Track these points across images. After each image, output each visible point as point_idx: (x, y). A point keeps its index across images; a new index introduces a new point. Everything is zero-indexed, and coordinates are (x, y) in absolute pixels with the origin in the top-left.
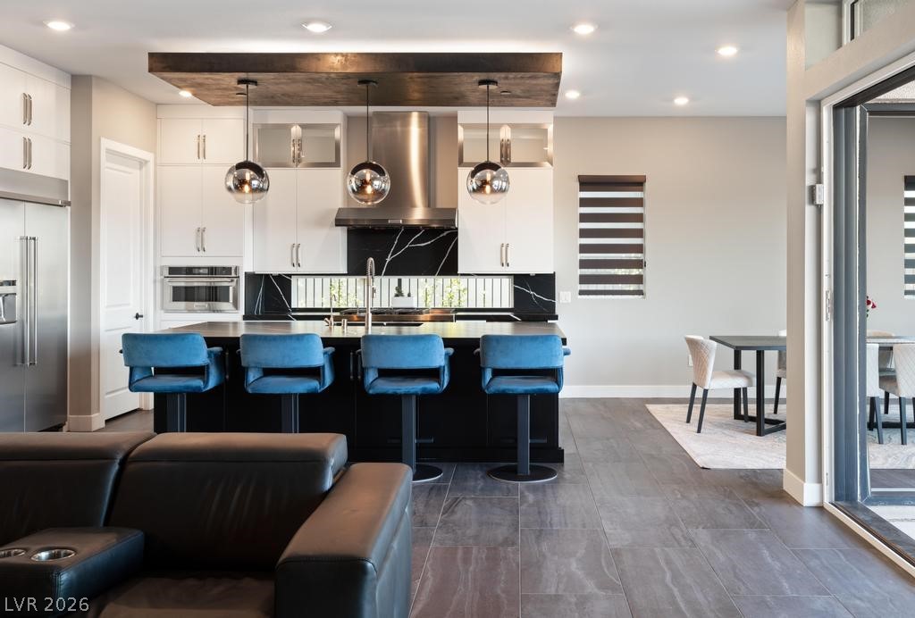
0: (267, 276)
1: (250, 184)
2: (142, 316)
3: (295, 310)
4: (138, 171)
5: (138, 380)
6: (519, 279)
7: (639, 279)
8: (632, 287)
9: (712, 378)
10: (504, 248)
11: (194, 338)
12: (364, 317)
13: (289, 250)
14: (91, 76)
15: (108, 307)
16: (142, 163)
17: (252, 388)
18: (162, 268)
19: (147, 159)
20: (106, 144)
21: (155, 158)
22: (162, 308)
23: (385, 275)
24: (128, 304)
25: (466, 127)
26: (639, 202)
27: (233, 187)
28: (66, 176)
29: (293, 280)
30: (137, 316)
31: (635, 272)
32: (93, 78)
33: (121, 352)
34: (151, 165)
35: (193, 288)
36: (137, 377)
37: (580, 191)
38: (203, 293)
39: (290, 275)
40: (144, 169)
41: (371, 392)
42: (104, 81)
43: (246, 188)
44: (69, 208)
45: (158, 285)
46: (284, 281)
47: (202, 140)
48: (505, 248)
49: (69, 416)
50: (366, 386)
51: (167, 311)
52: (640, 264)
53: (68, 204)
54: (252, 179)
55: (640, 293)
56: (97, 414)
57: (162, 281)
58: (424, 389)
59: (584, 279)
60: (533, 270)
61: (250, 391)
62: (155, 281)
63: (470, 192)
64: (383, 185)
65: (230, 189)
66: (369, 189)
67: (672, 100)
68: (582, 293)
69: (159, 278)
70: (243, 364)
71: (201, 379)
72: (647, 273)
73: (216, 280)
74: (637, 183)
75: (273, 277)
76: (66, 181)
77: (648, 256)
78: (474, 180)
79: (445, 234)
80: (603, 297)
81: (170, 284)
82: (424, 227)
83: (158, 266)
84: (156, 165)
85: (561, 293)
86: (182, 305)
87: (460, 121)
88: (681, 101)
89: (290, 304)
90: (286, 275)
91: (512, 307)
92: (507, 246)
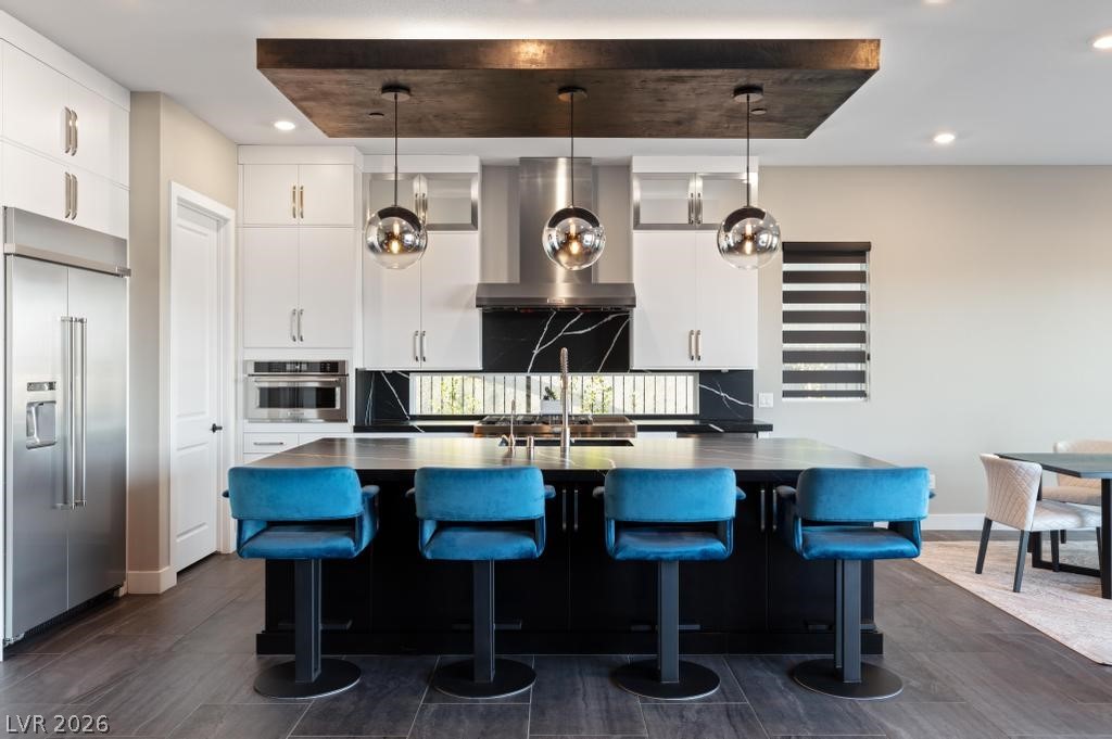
0: (379, 372)
1: (401, 240)
2: (220, 428)
3: (415, 418)
4: (215, 234)
5: (251, 539)
6: (707, 377)
7: (860, 377)
8: (851, 387)
9: (1035, 515)
10: (693, 337)
11: (343, 475)
12: (558, 434)
13: (411, 338)
14: (158, 92)
15: (179, 416)
16: (221, 222)
17: (433, 552)
18: (245, 363)
19: (228, 217)
20: (178, 190)
21: (237, 216)
22: (246, 416)
23: (533, 371)
24: (203, 413)
25: (644, 177)
26: (860, 277)
27: (376, 244)
28: (124, 234)
29: (412, 378)
30: (215, 428)
31: (855, 367)
32: (162, 98)
33: (226, 495)
34: (232, 224)
35: (278, 389)
36: (249, 533)
37: (785, 262)
38: (287, 397)
39: (408, 373)
40: (222, 230)
41: (619, 556)
42: (175, 101)
43: (395, 246)
44: (127, 278)
45: (241, 387)
46: (400, 380)
47: (298, 195)
48: (695, 335)
49: (128, 572)
50: (609, 548)
51: (253, 420)
52: (861, 357)
53: (128, 272)
54: (403, 232)
55: (862, 394)
56: (167, 568)
57: (246, 382)
58: (704, 553)
59: (789, 377)
60: (724, 365)
61: (428, 555)
62: (236, 381)
63: (722, 251)
64: (597, 241)
65: (372, 247)
66: (575, 248)
67: (930, 137)
68: (786, 394)
69: (241, 376)
70: (419, 514)
71: (348, 535)
73: (302, 379)
74: (859, 252)
75: (387, 374)
76: (125, 241)
77: (873, 347)
78: (730, 235)
79: (610, 318)
80: (824, 399)
81: (256, 384)
82: (583, 308)
83: (240, 359)
84: (237, 227)
85: (760, 395)
86: (265, 412)
87: (635, 169)
88: (945, 139)
89: (408, 411)
90: (403, 372)
91: (698, 412)
92: (698, 333)
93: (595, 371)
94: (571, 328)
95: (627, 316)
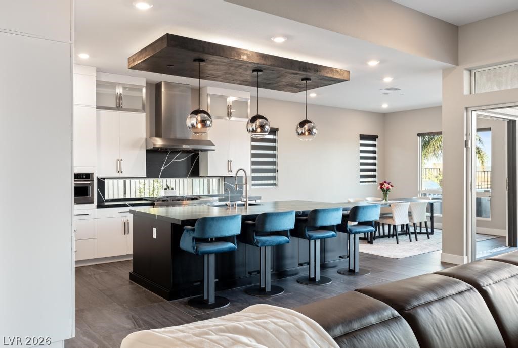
3: (108, 201)
6: (227, 179)
7: (274, 178)
8: (272, 182)
10: (229, 163)
13: (116, 162)
23: (161, 177)
26: (274, 141)
29: (106, 181)
31: (272, 174)
39: (104, 179)
52: (275, 171)
55: (275, 185)
59: (254, 179)
72: (279, 175)
77: (279, 167)
79: (193, 154)
80: (263, 187)
87: (209, 92)
89: (104, 197)
90: (102, 178)
91: (223, 193)
92: (231, 161)
93: (187, 177)
94: (176, 159)
95: (199, 154)
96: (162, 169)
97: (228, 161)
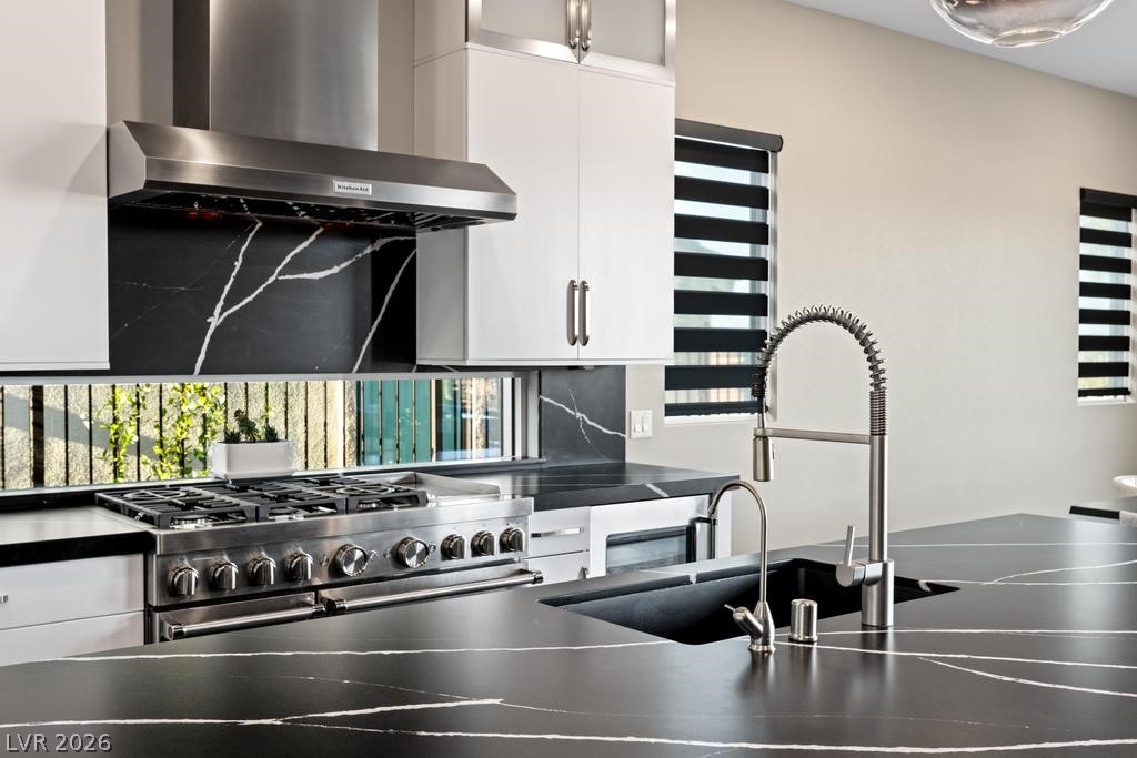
10: (576, 294)
23: (206, 370)
48: (580, 291)
68: (668, 412)
79: (378, 245)
85: (633, 414)
91: (533, 453)
92: (584, 288)
93: (349, 369)
94: (294, 267)
95: (413, 244)
96: (215, 321)
97: (572, 286)
